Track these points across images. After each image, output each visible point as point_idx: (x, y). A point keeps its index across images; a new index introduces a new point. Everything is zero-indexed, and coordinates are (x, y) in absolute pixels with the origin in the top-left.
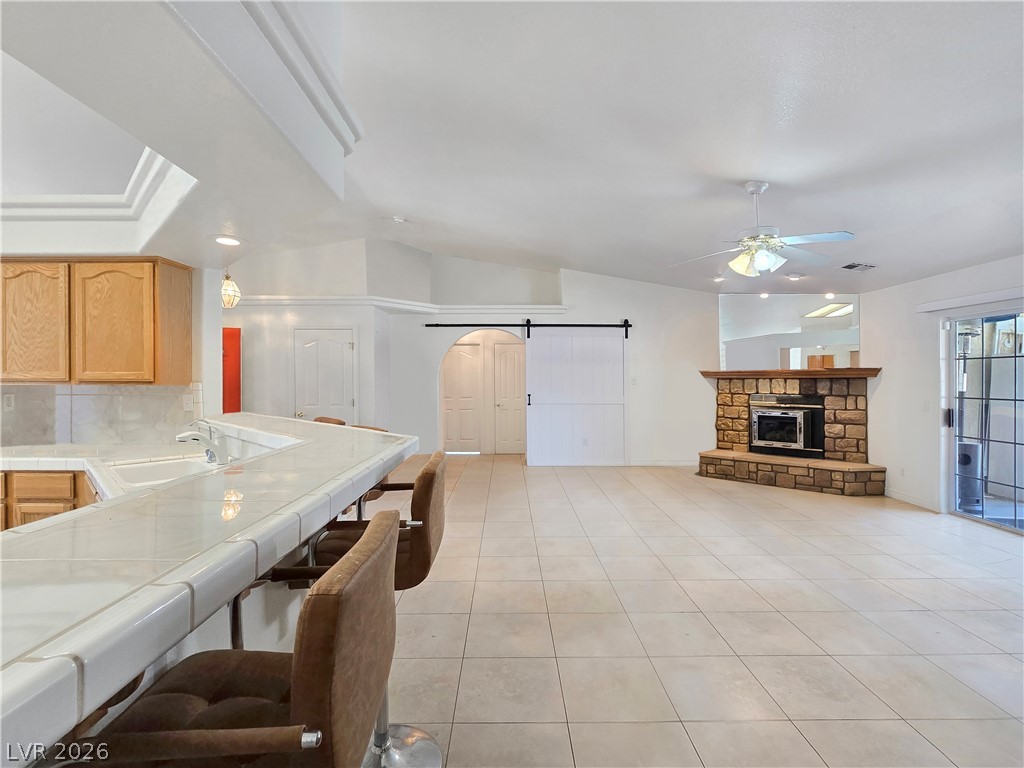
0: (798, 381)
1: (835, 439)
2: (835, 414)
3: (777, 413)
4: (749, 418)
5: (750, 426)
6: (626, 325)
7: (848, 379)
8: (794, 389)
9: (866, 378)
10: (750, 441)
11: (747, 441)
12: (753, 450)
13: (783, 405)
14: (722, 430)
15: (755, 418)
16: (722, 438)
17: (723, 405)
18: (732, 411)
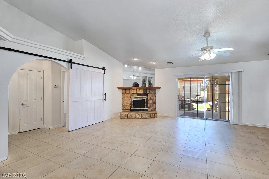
0: (142, 90)
1: (150, 104)
2: (150, 98)
3: (138, 99)
4: (131, 101)
5: (131, 103)
6: (104, 69)
7: (153, 89)
8: (141, 92)
9: (156, 89)
10: (131, 108)
11: (130, 109)
12: (131, 110)
13: (139, 97)
14: (123, 106)
15: (132, 101)
16: (123, 109)
17: (124, 98)
18: (126, 100)
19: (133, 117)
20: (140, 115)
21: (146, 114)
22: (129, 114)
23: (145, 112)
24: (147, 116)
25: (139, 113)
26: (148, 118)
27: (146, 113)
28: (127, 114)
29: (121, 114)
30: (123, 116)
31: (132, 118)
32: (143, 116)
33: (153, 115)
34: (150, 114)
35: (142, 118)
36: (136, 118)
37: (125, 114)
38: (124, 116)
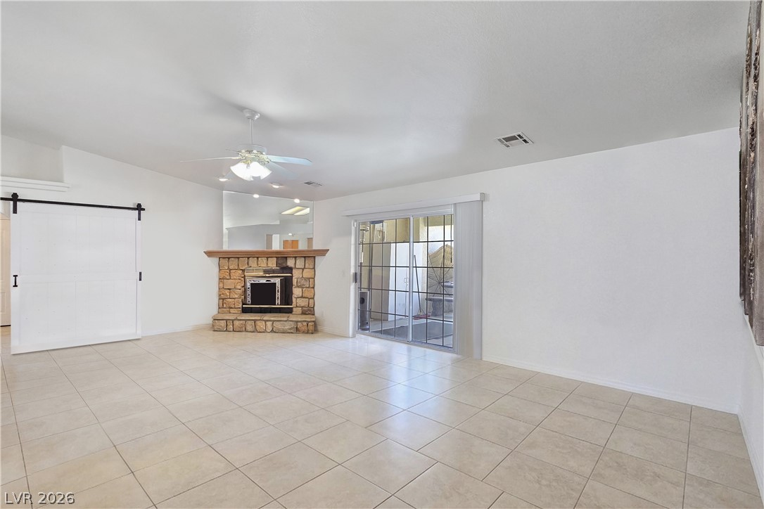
0: (275, 259)
3: (263, 281)
4: (245, 286)
5: (245, 292)
6: (139, 208)
7: (305, 257)
8: (273, 264)
9: (314, 257)
10: (243, 304)
11: (240, 306)
12: (245, 311)
13: (268, 275)
14: (222, 299)
15: (248, 285)
16: (221, 305)
17: (223, 279)
18: (229, 284)
19: (249, 328)
20: (269, 324)
21: (286, 321)
22: (236, 319)
23: (283, 317)
24: (287, 326)
25: (265, 318)
26: (289, 331)
27: (285, 319)
28: (233, 321)
29: (214, 320)
30: (220, 326)
31: (246, 331)
32: (278, 326)
33: (305, 324)
34: (297, 322)
35: (272, 331)
36: (255, 331)
37: (227, 320)
38: (223, 323)
